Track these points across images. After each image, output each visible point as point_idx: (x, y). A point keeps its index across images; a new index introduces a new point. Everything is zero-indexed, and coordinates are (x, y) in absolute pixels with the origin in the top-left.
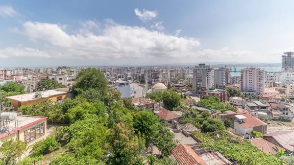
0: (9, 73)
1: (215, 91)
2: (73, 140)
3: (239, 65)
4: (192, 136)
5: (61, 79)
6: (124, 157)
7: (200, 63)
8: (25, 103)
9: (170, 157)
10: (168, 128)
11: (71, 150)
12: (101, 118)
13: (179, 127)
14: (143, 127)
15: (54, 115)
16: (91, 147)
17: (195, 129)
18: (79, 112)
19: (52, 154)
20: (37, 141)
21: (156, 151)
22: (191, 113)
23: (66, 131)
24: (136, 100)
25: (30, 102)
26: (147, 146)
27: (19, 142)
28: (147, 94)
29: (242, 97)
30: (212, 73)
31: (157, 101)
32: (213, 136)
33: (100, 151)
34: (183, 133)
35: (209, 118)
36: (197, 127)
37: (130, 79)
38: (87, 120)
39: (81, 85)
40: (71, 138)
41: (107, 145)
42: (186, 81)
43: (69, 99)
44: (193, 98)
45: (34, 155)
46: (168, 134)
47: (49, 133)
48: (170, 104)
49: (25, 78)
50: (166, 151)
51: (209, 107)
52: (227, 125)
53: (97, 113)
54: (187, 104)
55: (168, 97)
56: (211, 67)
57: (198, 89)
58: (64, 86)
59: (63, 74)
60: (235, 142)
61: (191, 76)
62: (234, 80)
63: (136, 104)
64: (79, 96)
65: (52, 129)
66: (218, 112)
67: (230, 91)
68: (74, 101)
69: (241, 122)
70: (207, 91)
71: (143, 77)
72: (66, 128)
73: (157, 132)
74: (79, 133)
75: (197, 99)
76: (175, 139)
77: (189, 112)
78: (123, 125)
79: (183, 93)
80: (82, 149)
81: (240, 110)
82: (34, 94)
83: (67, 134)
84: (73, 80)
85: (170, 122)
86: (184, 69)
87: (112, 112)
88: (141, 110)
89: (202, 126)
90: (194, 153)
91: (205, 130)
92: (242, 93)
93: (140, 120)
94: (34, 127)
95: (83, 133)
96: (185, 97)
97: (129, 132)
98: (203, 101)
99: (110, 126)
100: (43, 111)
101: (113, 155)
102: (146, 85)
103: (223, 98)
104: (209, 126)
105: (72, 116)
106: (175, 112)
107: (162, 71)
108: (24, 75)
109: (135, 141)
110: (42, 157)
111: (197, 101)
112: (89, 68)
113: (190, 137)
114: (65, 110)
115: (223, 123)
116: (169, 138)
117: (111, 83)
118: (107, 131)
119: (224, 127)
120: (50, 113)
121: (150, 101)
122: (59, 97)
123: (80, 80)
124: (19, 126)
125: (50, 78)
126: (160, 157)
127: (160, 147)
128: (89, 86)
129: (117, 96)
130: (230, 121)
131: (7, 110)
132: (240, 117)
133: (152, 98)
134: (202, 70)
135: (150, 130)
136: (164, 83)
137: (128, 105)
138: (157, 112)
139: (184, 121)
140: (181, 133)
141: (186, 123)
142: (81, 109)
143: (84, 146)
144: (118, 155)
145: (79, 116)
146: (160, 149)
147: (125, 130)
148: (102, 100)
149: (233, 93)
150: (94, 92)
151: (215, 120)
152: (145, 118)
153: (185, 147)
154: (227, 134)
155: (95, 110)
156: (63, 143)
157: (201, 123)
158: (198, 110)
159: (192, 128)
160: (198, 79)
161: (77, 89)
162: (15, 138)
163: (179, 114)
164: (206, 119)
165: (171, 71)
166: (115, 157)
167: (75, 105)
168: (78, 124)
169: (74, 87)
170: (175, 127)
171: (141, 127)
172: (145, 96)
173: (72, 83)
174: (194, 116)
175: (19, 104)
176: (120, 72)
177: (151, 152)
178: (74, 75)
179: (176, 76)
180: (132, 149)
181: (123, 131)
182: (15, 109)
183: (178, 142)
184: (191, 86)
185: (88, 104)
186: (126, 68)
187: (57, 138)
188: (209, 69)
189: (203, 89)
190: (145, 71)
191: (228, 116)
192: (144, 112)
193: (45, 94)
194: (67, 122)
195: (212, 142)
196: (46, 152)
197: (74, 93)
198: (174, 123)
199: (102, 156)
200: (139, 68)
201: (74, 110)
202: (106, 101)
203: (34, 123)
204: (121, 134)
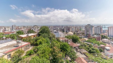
0: (19, 28)
1: (95, 36)
2: (39, 51)
3: (107, 25)
4: (84, 54)
5: (35, 30)
6: (57, 59)
7: (88, 24)
8: (24, 37)
9: (75, 62)
10: (74, 50)
11: (38, 55)
12: (48, 44)
13: (79, 50)
14: (64, 49)
15: (32, 42)
16: (45, 55)
17: (85, 51)
18: (41, 42)
19: (32, 56)
20: (27, 50)
21: (69, 59)
22: (84, 45)
23: (36, 48)
24: (61, 38)
25: (25, 37)
26: (65, 56)
27: (22, 50)
28: (65, 36)
29: (108, 39)
30: (93, 29)
31: (69, 39)
32: (94, 55)
33: (48, 56)
34: (80, 52)
35: (92, 47)
36: (87, 51)
37: (59, 30)
38: (43, 45)
39: (41, 32)
40: (38, 51)
41: (50, 54)
42: (81, 31)
43: (37, 37)
44: (85, 38)
45: (26, 55)
46: (74, 52)
47: (31, 48)
48: (75, 40)
49: (24, 29)
50: (73, 59)
51: (92, 42)
52: (101, 51)
53: (47, 42)
54: (82, 41)
55: (74, 38)
56: (93, 26)
57: (87, 35)
58: (36, 32)
59: (35, 28)
60: (105, 59)
61: (84, 29)
62: (104, 32)
63: (61, 40)
64: (41, 36)
65: (32, 47)
66: (96, 45)
67: (102, 36)
68: (39, 38)
69: (108, 50)
70: (91, 36)
71: (64, 29)
72: (36, 47)
73: (70, 51)
74: (41, 49)
75: (87, 39)
76: (77, 54)
77: (83, 44)
78: (56, 48)
79: (80, 36)
80: (42, 55)
81: (107, 45)
82: (26, 35)
83: (37, 49)
84: (39, 30)
85: (75, 48)
86: (81, 27)
87: (52, 42)
88: (63, 42)
89: (89, 50)
90: (85, 61)
91: (90, 52)
92: (108, 37)
93: (62, 46)
94: (26, 46)
95: (42, 49)
96: (81, 38)
97: (58, 50)
98: (89, 40)
99: (51, 47)
100: (29, 40)
101: (52, 58)
102: (65, 33)
103: (99, 39)
104: (92, 51)
105: (38, 43)
106: (77, 44)
107: (72, 27)
108: (24, 28)
109: (61, 54)
110: (29, 56)
111: (86, 40)
112: (44, 26)
113: (84, 55)
114: (36, 41)
115: (99, 50)
116: (74, 54)
117: (52, 32)
118: (50, 49)
119: (99, 52)
120: (31, 41)
121: (66, 39)
122: (34, 36)
123: (41, 30)
124: (22, 45)
125: (32, 29)
126: (71, 61)
127: (71, 57)
128: (44, 33)
129: (54, 36)
130: (102, 49)
131: (19, 40)
132: (108, 48)
133: (67, 38)
134: (89, 27)
135: (67, 50)
136: (72, 32)
137: (58, 40)
138: (69, 43)
139: (81, 47)
140: (79, 53)
141: (81, 48)
142: (41, 41)
143: (42, 54)
144: (54, 59)
145: (41, 43)
146: (71, 58)
147: (57, 50)
148: (49, 38)
149: (103, 37)
150: (46, 34)
151: (95, 48)
152: (65, 45)
153: (81, 58)
154: (101, 55)
155: (46, 41)
156: (36, 52)
157: (88, 49)
158: (87, 44)
159: (84, 51)
160: (87, 31)
161: (40, 34)
162: (21, 49)
163: (79, 45)
164: (91, 48)
165: (75, 27)
166: (53, 59)
167: (39, 39)
168: (40, 46)
169: (39, 33)
170: (77, 50)
171: (63, 49)
172: (64, 37)
173: (38, 31)
174: (85, 46)
175: (22, 38)
176: (55, 27)
177: (67, 59)
178: (39, 29)
179: (77, 29)
180: (59, 57)
181: (56, 50)
182: (21, 40)
183: (78, 56)
184: (84, 34)
185: (44, 39)
186: (57, 26)
187: (33, 50)
188: (92, 27)
189: (89, 35)
190: (65, 27)
191: (101, 47)
192: (64, 43)
193: (30, 35)
194: (37, 45)
195: (93, 58)
196: (30, 54)
197: (39, 35)
198: (77, 48)
199: (49, 58)
200: (62, 26)
201: (39, 41)
202: (50, 38)
203: (26, 44)
204: (55, 51)
